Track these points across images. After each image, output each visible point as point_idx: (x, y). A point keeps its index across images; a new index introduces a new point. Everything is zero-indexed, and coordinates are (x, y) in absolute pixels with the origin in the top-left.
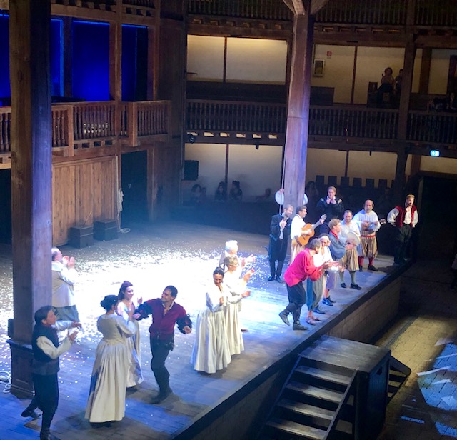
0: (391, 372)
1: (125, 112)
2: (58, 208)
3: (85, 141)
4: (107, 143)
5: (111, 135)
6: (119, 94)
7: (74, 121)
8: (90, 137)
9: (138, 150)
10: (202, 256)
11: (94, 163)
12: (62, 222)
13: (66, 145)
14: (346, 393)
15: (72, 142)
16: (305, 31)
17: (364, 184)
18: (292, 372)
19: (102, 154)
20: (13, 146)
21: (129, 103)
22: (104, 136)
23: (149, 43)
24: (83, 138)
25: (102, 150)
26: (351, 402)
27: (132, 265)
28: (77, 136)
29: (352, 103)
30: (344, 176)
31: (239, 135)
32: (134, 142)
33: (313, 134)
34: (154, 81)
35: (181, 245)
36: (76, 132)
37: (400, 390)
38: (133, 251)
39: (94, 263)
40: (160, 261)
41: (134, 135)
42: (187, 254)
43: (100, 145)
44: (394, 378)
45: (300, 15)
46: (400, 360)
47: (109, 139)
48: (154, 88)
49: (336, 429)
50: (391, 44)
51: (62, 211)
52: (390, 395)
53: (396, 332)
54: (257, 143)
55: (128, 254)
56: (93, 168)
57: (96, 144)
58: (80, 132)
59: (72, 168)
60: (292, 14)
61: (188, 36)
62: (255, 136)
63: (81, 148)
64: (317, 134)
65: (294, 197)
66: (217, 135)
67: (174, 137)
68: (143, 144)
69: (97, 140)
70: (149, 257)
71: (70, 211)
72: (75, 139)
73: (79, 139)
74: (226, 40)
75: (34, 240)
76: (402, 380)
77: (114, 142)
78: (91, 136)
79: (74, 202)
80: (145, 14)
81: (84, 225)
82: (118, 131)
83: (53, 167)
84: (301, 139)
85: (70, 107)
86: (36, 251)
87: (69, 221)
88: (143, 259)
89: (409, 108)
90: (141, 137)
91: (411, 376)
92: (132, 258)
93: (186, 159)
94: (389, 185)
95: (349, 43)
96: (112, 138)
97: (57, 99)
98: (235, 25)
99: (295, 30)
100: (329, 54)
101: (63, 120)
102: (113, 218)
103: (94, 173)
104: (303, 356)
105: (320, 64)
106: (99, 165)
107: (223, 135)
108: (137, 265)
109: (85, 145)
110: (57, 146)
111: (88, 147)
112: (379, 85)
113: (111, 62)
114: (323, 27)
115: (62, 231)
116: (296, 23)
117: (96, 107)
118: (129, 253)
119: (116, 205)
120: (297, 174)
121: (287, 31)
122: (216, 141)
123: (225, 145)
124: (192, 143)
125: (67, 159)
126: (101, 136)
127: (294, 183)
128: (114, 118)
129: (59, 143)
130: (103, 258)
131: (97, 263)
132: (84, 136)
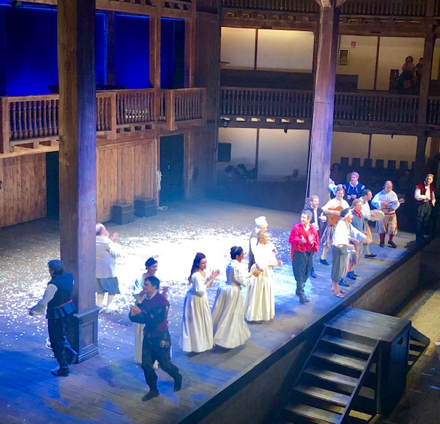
0: (411, 342)
1: (164, 99)
2: (102, 188)
3: (127, 126)
4: (148, 127)
5: (151, 120)
6: (158, 82)
7: (117, 107)
8: (131, 122)
9: (175, 134)
10: (234, 232)
11: (135, 146)
12: (105, 201)
13: (110, 129)
14: (368, 361)
15: (115, 127)
16: (331, 23)
17: (386, 166)
18: (318, 341)
19: (142, 137)
20: (61, 131)
21: (168, 90)
22: (145, 121)
23: (186, 35)
24: (125, 123)
25: (143, 133)
26: (373, 370)
27: (170, 240)
28: (119, 122)
29: (375, 90)
30: (367, 158)
31: (268, 120)
32: (172, 126)
33: (338, 118)
34: (190, 70)
35: (215, 222)
36: (119, 117)
37: (420, 358)
38: (170, 228)
39: (135, 238)
40: (195, 237)
41: (172, 119)
42: (220, 230)
43: (140, 130)
44: (414, 348)
45: (326, 9)
46: (420, 330)
47: (148, 123)
48: (190, 77)
49: (359, 394)
50: (412, 34)
51: (106, 190)
52: (410, 363)
53: (416, 304)
54: (286, 127)
55: (165, 230)
56: (134, 151)
57: (136, 128)
58: (122, 117)
59: (115, 151)
60: (319, 6)
61: (222, 28)
62: (283, 121)
63: (123, 132)
64: (342, 118)
65: (320, 176)
66: (249, 120)
67: (208, 121)
68: (180, 129)
69: (138, 125)
70: (185, 233)
71: (113, 190)
72: (117, 124)
73: (121, 124)
74: (257, 32)
75: (80, 216)
76: (421, 349)
77: (154, 127)
78: (133, 121)
79: (116, 182)
80: (182, 8)
81: (125, 203)
82: (157, 116)
83: (97, 150)
84: (327, 124)
85: (113, 94)
86: (82, 228)
87: (112, 200)
88: (180, 236)
89: (429, 95)
90: (178, 122)
91: (431, 346)
92: (170, 234)
93: (221, 141)
94: (410, 167)
95: (372, 33)
96: (152, 123)
97: (101, 87)
98: (265, 18)
99: (321, 22)
100: (354, 44)
101: (106, 106)
102: (152, 197)
103: (135, 155)
104: (329, 326)
105: (344, 53)
106: (140, 147)
107: (254, 120)
108: (174, 241)
109: (126, 130)
110: (101, 130)
111: (129, 131)
112: (401, 72)
113: (151, 53)
114: (348, 18)
115: (105, 208)
116: (322, 15)
117: (137, 94)
118: (167, 229)
119: (155, 186)
120: (323, 156)
121: (315, 23)
122: (248, 125)
123: (256, 129)
124: (225, 127)
125: (110, 142)
126: (141, 121)
127: (320, 164)
128: (153, 104)
129: (103, 127)
130: (143, 234)
131: (137, 238)
132: (126, 120)
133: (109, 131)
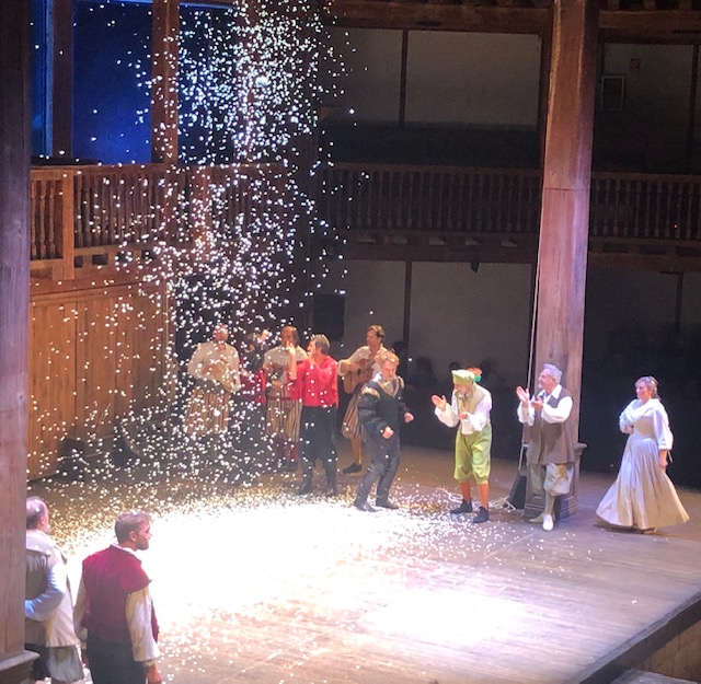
3: (98, 250)
4: (146, 255)
5: (154, 239)
7: (76, 204)
8: (109, 243)
11: (117, 298)
13: (58, 256)
15: (70, 252)
19: (133, 277)
22: (140, 240)
24: (93, 245)
25: (135, 270)
28: (81, 241)
36: (80, 230)
47: (149, 247)
54: (474, 259)
57: (120, 257)
58: (88, 229)
63: (91, 266)
66: (387, 241)
72: (76, 246)
73: (86, 244)
74: (405, 38)
77: (161, 253)
78: (113, 239)
85: (67, 172)
96: (158, 245)
101: (52, 203)
109: (97, 260)
110: (39, 257)
111: (104, 264)
123: (404, 263)
126: (132, 241)
128: (161, 202)
129: (43, 252)
133: (58, 261)
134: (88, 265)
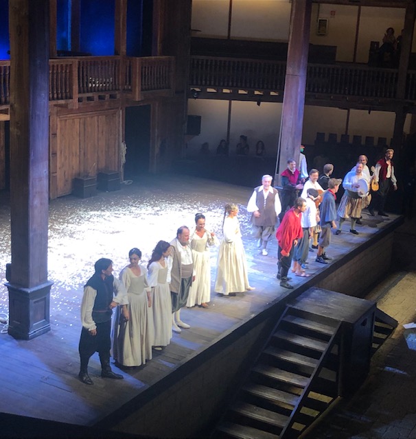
1: (130, 67)
2: (63, 159)
3: (90, 95)
4: (111, 96)
5: (116, 89)
6: (123, 49)
7: (79, 74)
8: (95, 91)
9: (141, 104)
11: (98, 116)
12: (66, 173)
13: (71, 98)
15: (76, 96)
17: (363, 142)
20: (12, 98)
21: (134, 58)
22: (109, 90)
24: (88, 92)
25: (107, 103)
27: (133, 215)
28: (82, 90)
29: (354, 62)
30: (344, 133)
31: (241, 92)
32: (138, 96)
34: (159, 37)
35: (181, 198)
36: (81, 86)
38: (134, 203)
39: (96, 213)
40: (160, 213)
41: (138, 89)
42: (186, 206)
43: (104, 99)
47: (113, 93)
48: (159, 45)
50: (393, 4)
51: (67, 161)
54: (259, 100)
55: (129, 205)
56: (98, 121)
57: (100, 98)
58: (85, 85)
59: (77, 121)
62: (256, 93)
63: (87, 102)
64: (318, 91)
65: (290, 153)
66: (220, 91)
67: (177, 92)
68: (147, 99)
69: (102, 94)
70: (149, 208)
71: (75, 162)
72: (79, 92)
73: (84, 92)
75: (31, 188)
77: (118, 96)
79: (78, 153)
81: (87, 176)
82: (122, 85)
83: (58, 119)
84: (299, 97)
85: (75, 61)
86: (33, 200)
87: (74, 172)
88: (143, 211)
90: (144, 92)
92: (133, 209)
93: (189, 114)
94: (388, 143)
95: (352, 2)
96: (117, 92)
97: (64, 53)
100: (333, 13)
101: (68, 74)
102: (116, 170)
103: (98, 126)
106: (103, 118)
107: (226, 91)
108: (137, 216)
109: (89, 99)
110: (62, 99)
111: (93, 100)
113: (116, 18)
115: (66, 181)
117: (102, 61)
118: (131, 203)
119: (119, 158)
120: (294, 131)
122: (219, 97)
123: (228, 101)
124: (195, 98)
125: (71, 111)
126: (105, 90)
127: (291, 139)
128: (118, 73)
129: (64, 96)
130: (105, 208)
131: (99, 213)
132: (89, 89)
133: (71, 100)
134: (85, 101)
